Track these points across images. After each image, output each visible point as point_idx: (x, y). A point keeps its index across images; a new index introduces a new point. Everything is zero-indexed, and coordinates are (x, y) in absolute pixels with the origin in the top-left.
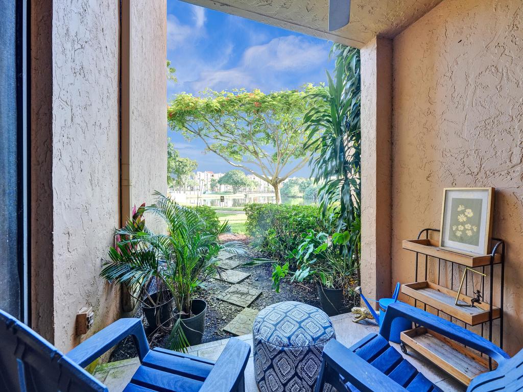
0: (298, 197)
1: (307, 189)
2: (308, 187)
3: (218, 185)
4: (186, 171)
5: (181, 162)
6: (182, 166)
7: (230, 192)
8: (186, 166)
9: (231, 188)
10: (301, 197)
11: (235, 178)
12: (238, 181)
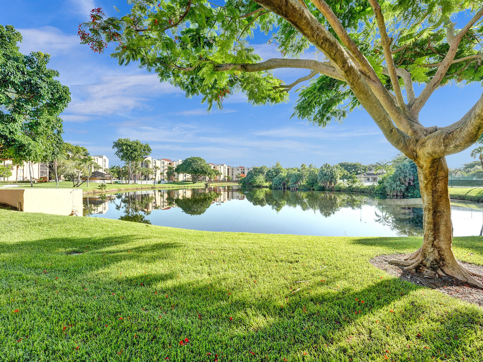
0: (264, 187)
1: (276, 178)
2: (275, 176)
3: (176, 174)
4: (136, 156)
5: (130, 146)
6: (131, 151)
7: (189, 181)
8: (135, 150)
9: (189, 177)
10: (266, 187)
11: (194, 167)
12: (198, 170)
